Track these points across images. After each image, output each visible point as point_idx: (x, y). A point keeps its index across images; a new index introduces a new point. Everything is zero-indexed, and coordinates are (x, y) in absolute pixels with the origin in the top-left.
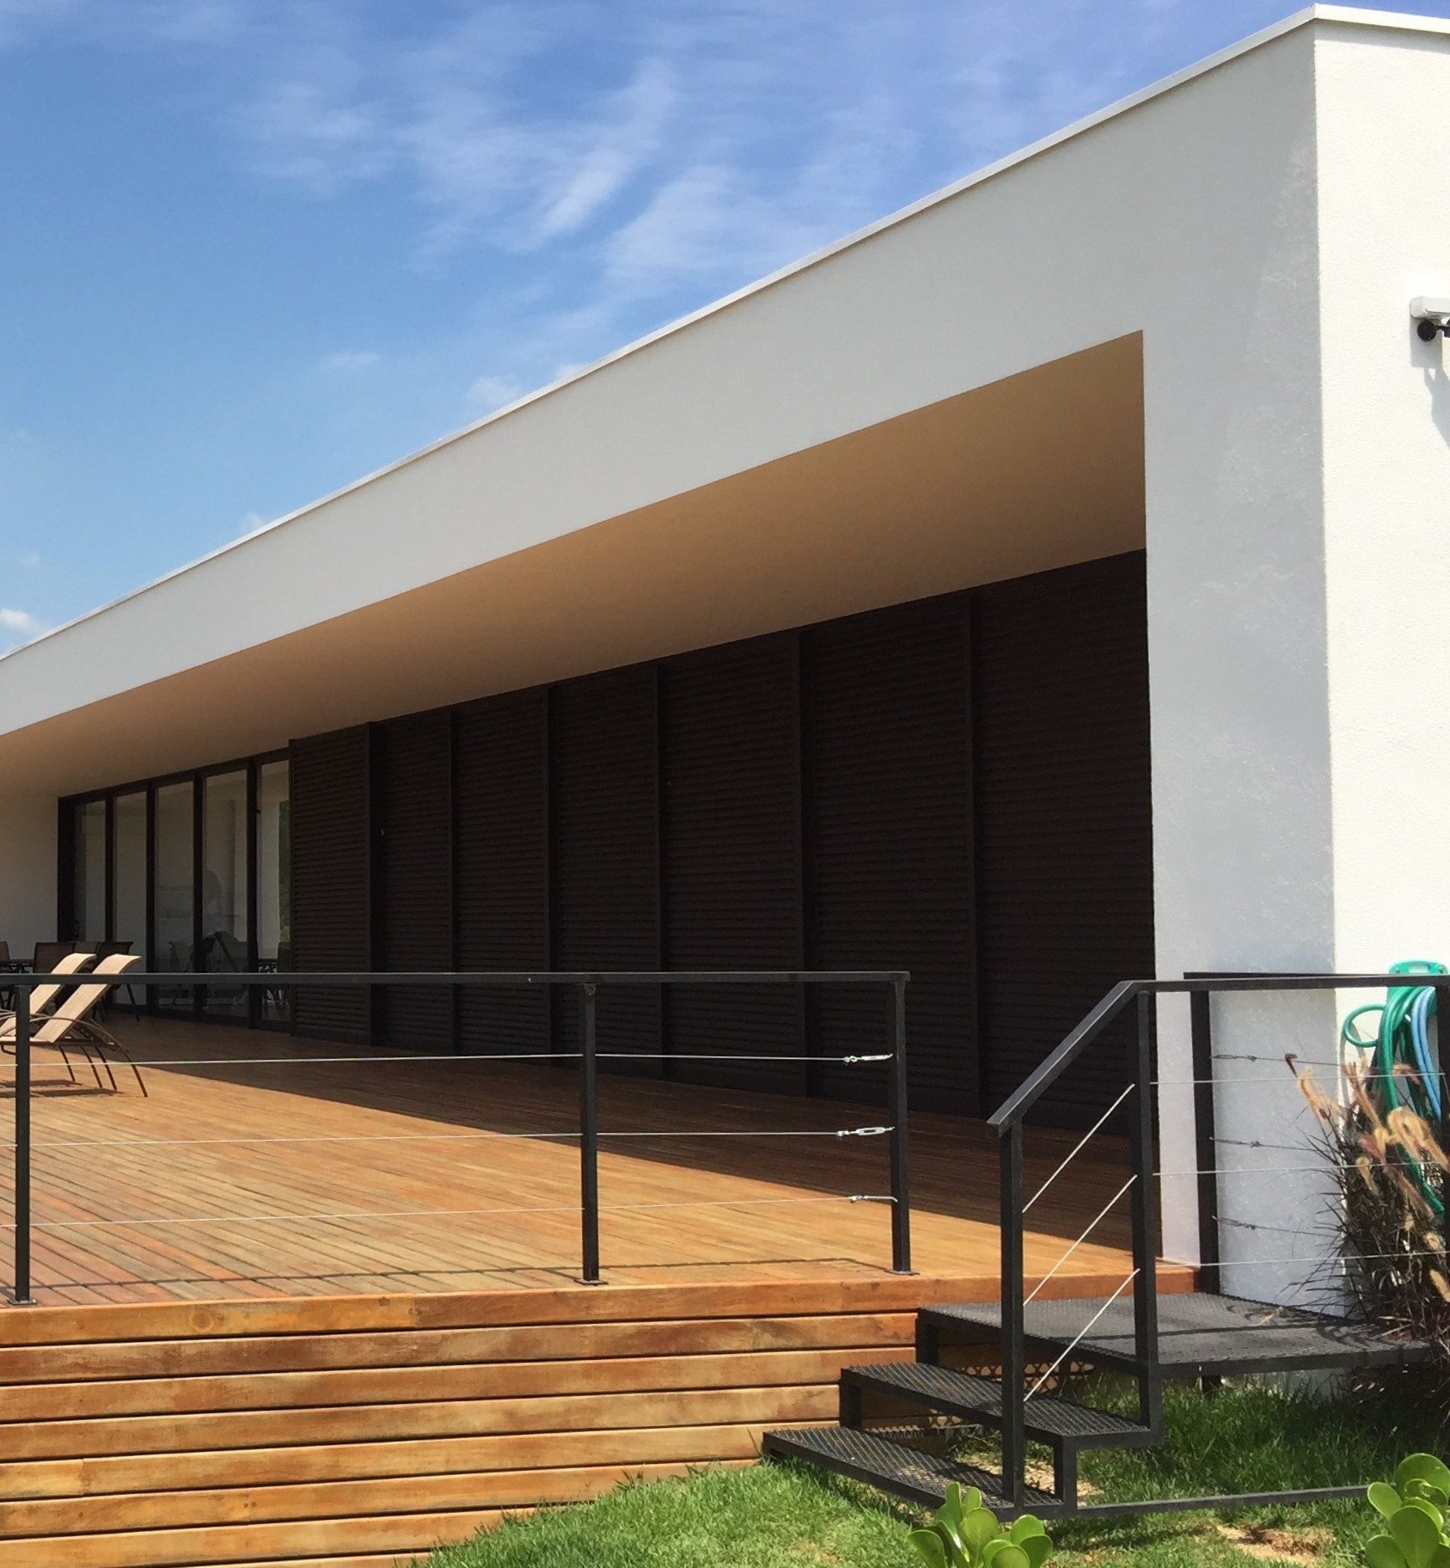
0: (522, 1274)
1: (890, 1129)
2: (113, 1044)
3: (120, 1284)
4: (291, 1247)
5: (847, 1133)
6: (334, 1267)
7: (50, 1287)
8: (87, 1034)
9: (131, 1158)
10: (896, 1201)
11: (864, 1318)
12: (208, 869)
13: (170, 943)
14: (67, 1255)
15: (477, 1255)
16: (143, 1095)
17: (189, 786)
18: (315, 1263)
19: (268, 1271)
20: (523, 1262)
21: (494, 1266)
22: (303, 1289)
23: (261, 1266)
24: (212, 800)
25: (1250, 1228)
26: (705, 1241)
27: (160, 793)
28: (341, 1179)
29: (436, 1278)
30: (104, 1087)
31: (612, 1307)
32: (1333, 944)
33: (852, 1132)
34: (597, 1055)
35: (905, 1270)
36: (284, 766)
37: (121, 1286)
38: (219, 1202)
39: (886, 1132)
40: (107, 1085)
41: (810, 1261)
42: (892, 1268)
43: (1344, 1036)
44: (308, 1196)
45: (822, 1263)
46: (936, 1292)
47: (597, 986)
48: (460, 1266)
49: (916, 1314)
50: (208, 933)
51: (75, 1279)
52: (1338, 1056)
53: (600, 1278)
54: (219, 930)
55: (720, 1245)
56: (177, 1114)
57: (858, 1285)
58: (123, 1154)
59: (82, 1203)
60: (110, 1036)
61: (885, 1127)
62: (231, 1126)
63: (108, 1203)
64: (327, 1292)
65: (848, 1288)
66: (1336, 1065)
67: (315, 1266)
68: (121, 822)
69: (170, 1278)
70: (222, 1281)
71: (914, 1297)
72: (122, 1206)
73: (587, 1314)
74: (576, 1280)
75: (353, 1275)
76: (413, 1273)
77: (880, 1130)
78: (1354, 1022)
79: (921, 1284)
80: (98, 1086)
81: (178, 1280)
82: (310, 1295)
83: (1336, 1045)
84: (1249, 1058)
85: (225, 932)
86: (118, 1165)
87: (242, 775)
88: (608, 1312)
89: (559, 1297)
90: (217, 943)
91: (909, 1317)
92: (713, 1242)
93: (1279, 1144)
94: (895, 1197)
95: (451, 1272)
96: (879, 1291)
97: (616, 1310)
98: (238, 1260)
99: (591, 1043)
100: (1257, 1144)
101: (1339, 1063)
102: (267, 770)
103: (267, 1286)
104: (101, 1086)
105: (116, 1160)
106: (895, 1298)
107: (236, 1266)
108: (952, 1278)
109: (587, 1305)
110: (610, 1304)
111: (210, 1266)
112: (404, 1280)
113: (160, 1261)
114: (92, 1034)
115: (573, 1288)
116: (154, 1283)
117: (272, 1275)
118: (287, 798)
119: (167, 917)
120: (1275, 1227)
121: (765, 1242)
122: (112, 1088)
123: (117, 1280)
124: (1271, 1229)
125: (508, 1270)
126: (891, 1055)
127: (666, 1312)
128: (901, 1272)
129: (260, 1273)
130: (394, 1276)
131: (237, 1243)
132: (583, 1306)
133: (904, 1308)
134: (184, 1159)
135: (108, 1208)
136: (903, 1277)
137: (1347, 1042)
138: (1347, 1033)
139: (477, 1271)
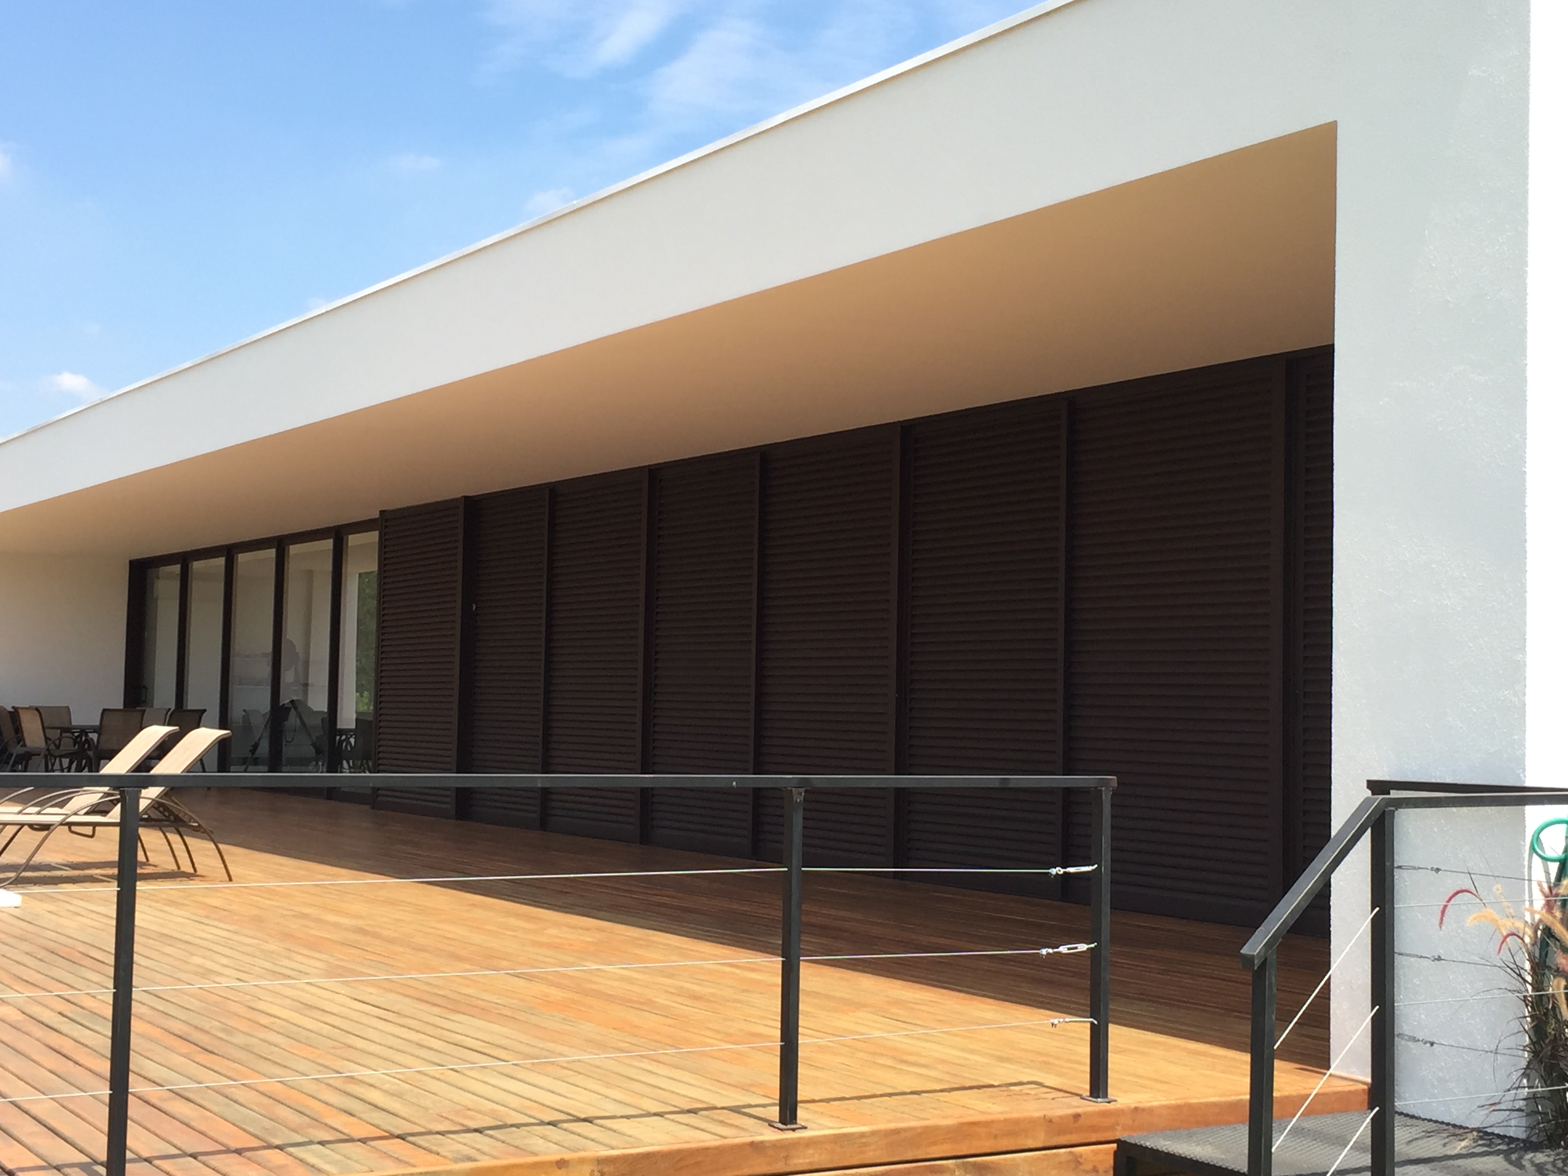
0: (707, 1117)
1: (1093, 945)
2: (196, 824)
3: (239, 1152)
4: (435, 1086)
5: (1050, 951)
6: (492, 1114)
7: (148, 1160)
8: (167, 814)
9: (225, 961)
10: (1096, 1022)
11: (1065, 1153)
12: (288, 637)
13: (244, 711)
14: (165, 1106)
15: (648, 1090)
16: (227, 879)
17: (271, 553)
18: (469, 1109)
19: (415, 1124)
20: (706, 1100)
21: (675, 1106)
22: (466, 1151)
23: (406, 1116)
24: (293, 568)
25: (1428, 1045)
26: (881, 1061)
27: (239, 560)
28: (467, 986)
29: (615, 1127)
30: (182, 869)
31: (813, 1155)
32: (1524, 755)
33: (1056, 950)
34: (803, 869)
35: (1103, 1097)
36: (373, 537)
37: (240, 1154)
38: (337, 1021)
39: (1088, 949)
40: (187, 867)
41: (999, 1086)
42: (1088, 1094)
43: (1533, 849)
44: (436, 1010)
45: (1012, 1088)
46: (1134, 1121)
47: (806, 791)
48: (634, 1107)
49: (1115, 1145)
50: (284, 700)
51: (179, 1144)
52: (1526, 870)
53: (798, 1121)
54: (295, 698)
55: (899, 1066)
56: (268, 902)
57: (1060, 1117)
58: (215, 956)
59: (177, 1027)
60: (194, 816)
61: (1088, 944)
62: (331, 918)
63: (207, 1027)
64: (495, 1154)
65: (1051, 1121)
66: (1525, 880)
67: (469, 1113)
68: (196, 588)
69: (299, 1139)
70: (363, 1141)
71: (1112, 1128)
72: (223, 1030)
73: (786, 1164)
74: (771, 1124)
75: (518, 1126)
76: (585, 1120)
77: (1083, 947)
78: (1541, 836)
79: (1119, 1113)
80: (175, 868)
81: (311, 1143)
82: (476, 1160)
83: (1524, 859)
84: (1432, 869)
85: (300, 700)
86: (211, 971)
87: (329, 544)
88: (807, 1161)
89: (756, 1147)
90: (293, 711)
91: (1106, 1150)
92: (889, 1062)
93: (1460, 959)
94: (1094, 1019)
95: (628, 1117)
96: (1081, 1121)
97: (816, 1158)
98: (376, 1106)
99: (796, 857)
100: (1439, 959)
101: (1526, 878)
102: (353, 540)
103: (419, 1147)
104: (179, 868)
105: (209, 965)
106: (1094, 1129)
107: (377, 1117)
108: (1149, 1105)
109: (785, 1154)
110: (811, 1151)
111: (345, 1118)
112: (579, 1131)
113: (283, 1112)
114: (171, 813)
115: (770, 1135)
116: (280, 1148)
117: (423, 1130)
118: (374, 567)
119: (240, 685)
120: (1453, 1044)
121: (943, 1062)
122: (191, 871)
123: (234, 1145)
124: (1449, 1046)
125: (689, 1111)
126: (1096, 866)
127: (869, 1157)
128: (1099, 1100)
129: (408, 1128)
130: (565, 1125)
131: (371, 1081)
132: (782, 1155)
133: (1103, 1139)
134: (286, 962)
135: (207, 1032)
136: (1100, 1105)
137: (1534, 855)
138: (1536, 847)
139: (656, 1114)
